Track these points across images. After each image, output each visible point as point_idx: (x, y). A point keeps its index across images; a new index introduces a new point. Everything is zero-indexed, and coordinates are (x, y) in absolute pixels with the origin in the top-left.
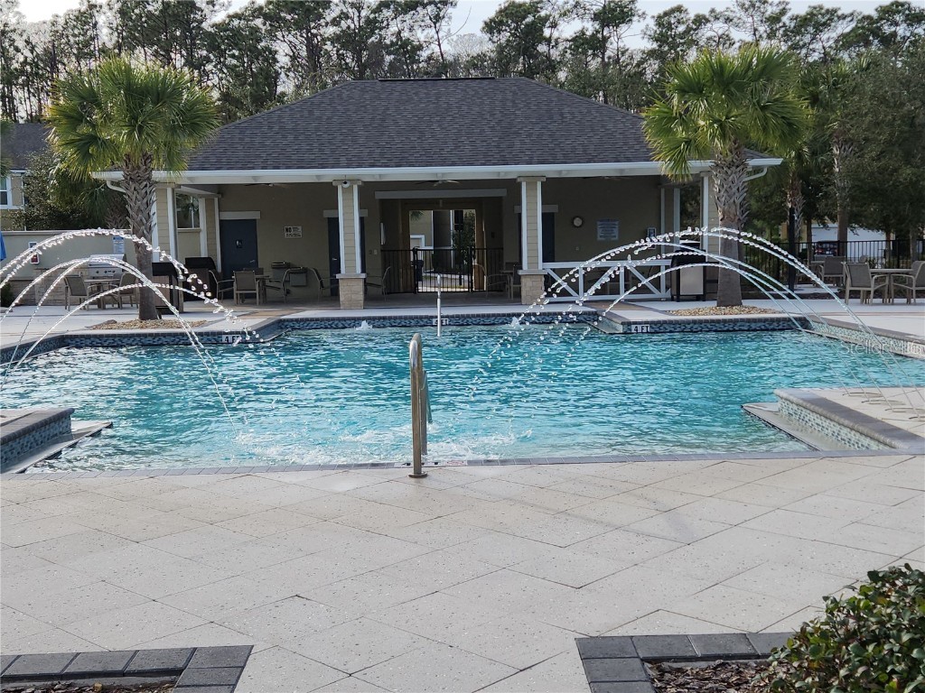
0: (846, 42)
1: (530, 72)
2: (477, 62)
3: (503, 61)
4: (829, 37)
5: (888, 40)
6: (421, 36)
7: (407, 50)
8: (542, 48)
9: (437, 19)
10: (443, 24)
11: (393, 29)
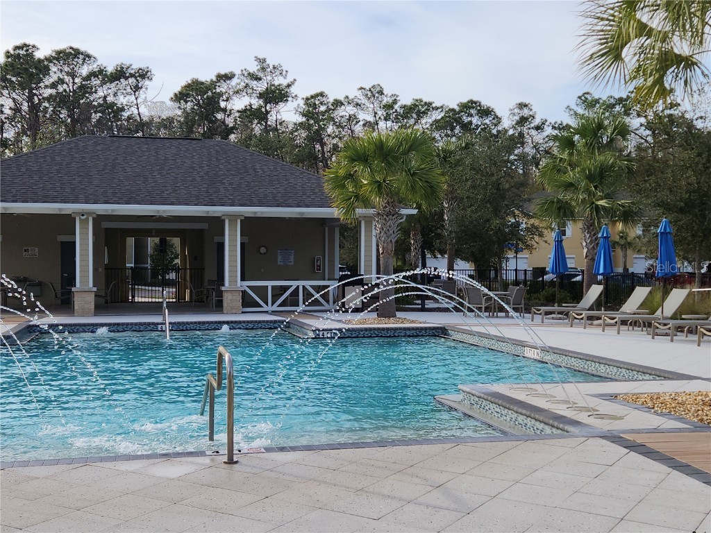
0: (438, 125)
1: (209, 135)
2: (167, 123)
3: (189, 122)
4: (427, 121)
5: (466, 127)
6: (122, 100)
7: (111, 111)
8: (220, 116)
9: (137, 88)
10: (142, 93)
11: (101, 93)
